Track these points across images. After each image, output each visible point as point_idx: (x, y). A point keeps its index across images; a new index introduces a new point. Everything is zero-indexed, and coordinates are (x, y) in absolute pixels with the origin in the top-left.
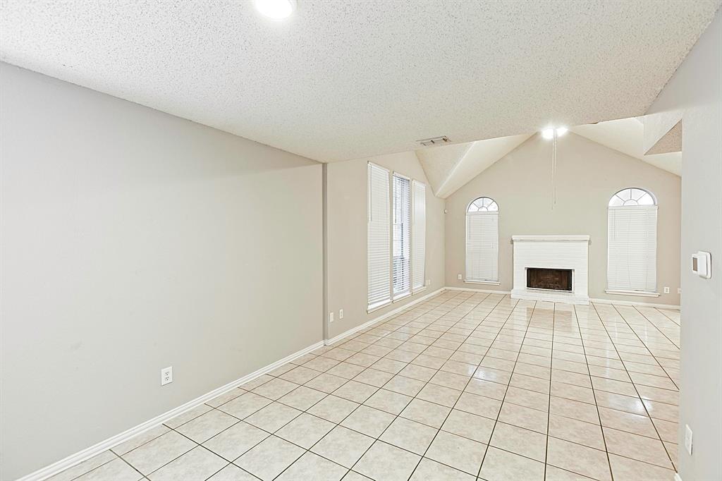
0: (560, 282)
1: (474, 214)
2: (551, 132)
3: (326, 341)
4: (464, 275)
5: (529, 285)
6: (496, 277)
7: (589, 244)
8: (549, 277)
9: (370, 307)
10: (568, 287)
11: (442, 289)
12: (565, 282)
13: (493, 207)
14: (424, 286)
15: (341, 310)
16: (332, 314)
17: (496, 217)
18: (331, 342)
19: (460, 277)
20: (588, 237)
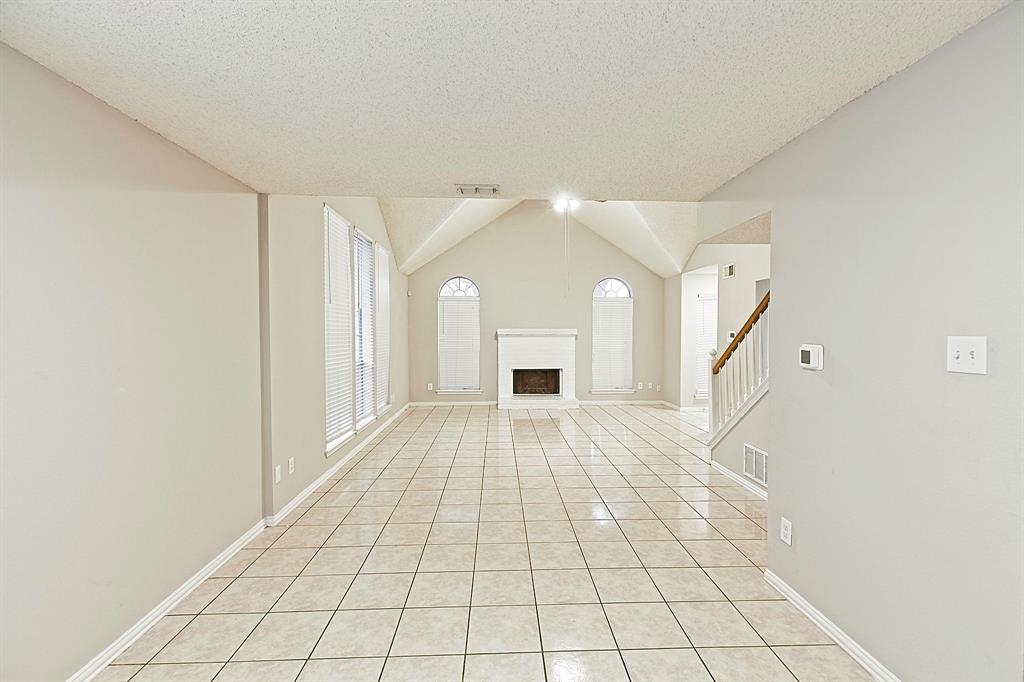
0: (546, 384)
1: (447, 299)
2: (565, 203)
3: (269, 519)
4: (436, 384)
5: (515, 391)
6: (476, 383)
7: (576, 339)
8: (534, 379)
9: (330, 447)
10: (556, 391)
11: (406, 407)
12: (552, 386)
13: (472, 292)
14: (388, 403)
15: (292, 460)
16: (278, 468)
17: (476, 305)
18: (277, 518)
19: (431, 387)
20: (575, 331)
